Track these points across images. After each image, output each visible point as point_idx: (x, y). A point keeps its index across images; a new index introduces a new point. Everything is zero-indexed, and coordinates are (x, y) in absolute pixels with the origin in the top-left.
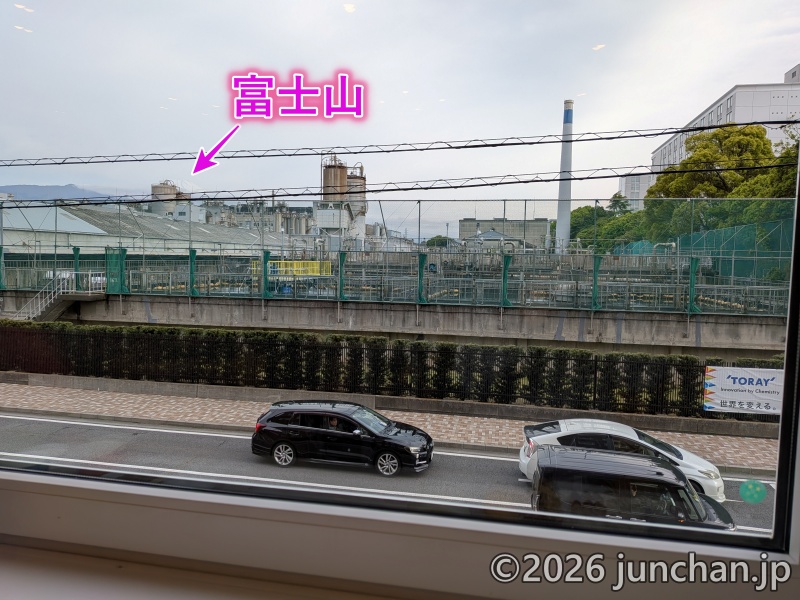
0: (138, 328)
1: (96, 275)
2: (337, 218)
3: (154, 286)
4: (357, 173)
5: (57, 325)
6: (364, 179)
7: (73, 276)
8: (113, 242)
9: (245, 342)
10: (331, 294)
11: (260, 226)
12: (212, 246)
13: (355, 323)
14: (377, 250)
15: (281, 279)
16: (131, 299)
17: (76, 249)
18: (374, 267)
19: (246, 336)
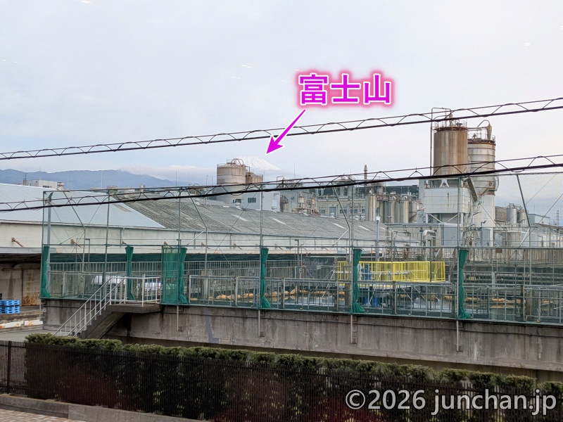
0: (197, 350)
1: (151, 281)
2: (454, 200)
3: (217, 294)
4: (483, 135)
5: (104, 342)
6: (493, 143)
7: (125, 282)
8: (171, 239)
9: (328, 374)
10: (446, 309)
11: (349, 213)
12: (286, 242)
13: (482, 353)
14: (514, 244)
15: (376, 286)
16: (189, 311)
17: (130, 249)
18: (509, 269)
19: (329, 365)
